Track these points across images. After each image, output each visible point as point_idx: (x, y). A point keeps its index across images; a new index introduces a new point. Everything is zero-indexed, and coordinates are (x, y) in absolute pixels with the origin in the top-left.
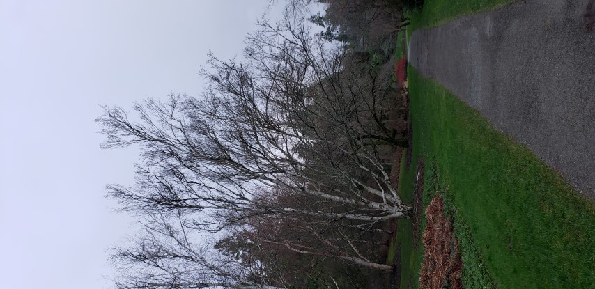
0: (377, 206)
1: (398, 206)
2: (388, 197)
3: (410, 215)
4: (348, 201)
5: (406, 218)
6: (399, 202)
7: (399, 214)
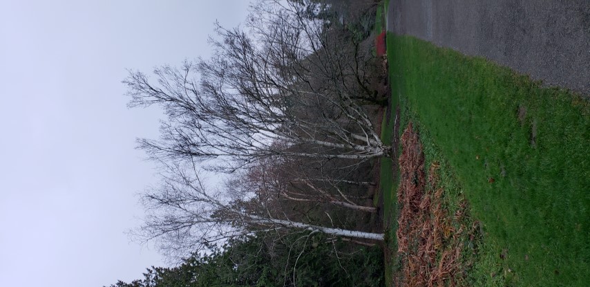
0: (362, 148)
1: (379, 147)
2: (372, 141)
3: (390, 154)
4: (338, 145)
5: (386, 156)
6: (380, 144)
7: (381, 153)
